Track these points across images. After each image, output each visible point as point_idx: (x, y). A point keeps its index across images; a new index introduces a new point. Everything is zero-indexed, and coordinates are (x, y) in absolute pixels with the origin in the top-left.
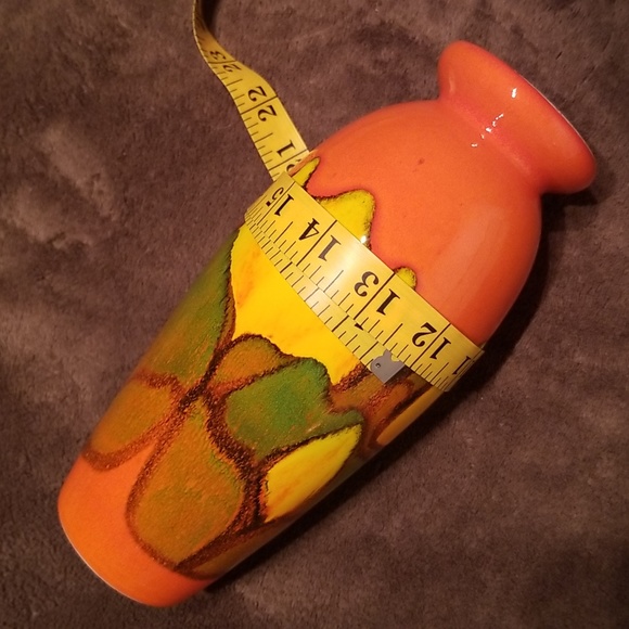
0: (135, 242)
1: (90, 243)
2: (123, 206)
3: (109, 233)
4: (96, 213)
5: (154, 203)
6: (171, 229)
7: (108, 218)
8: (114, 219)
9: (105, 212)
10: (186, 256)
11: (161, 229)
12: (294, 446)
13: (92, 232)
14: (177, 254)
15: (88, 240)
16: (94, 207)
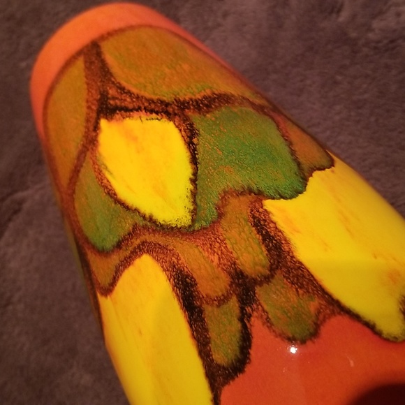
0: (347, 62)
1: (341, 19)
2: (385, 42)
3: (353, 35)
4: (374, 17)
5: (394, 72)
6: (366, 96)
7: (370, 29)
8: (371, 35)
9: (376, 24)
10: (337, 118)
11: (365, 86)
12: (195, 150)
13: (354, 17)
14: (338, 108)
15: (344, 16)
16: (381, 13)
